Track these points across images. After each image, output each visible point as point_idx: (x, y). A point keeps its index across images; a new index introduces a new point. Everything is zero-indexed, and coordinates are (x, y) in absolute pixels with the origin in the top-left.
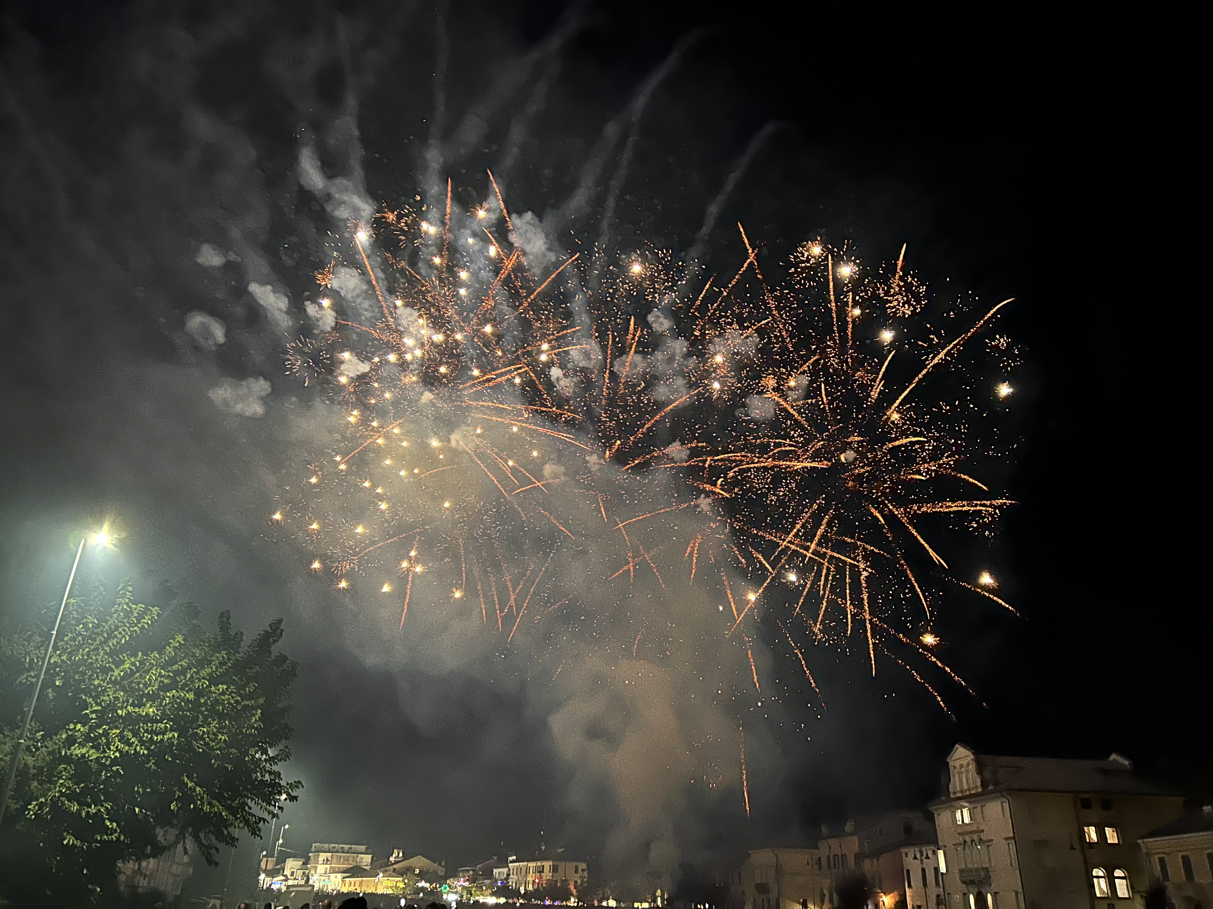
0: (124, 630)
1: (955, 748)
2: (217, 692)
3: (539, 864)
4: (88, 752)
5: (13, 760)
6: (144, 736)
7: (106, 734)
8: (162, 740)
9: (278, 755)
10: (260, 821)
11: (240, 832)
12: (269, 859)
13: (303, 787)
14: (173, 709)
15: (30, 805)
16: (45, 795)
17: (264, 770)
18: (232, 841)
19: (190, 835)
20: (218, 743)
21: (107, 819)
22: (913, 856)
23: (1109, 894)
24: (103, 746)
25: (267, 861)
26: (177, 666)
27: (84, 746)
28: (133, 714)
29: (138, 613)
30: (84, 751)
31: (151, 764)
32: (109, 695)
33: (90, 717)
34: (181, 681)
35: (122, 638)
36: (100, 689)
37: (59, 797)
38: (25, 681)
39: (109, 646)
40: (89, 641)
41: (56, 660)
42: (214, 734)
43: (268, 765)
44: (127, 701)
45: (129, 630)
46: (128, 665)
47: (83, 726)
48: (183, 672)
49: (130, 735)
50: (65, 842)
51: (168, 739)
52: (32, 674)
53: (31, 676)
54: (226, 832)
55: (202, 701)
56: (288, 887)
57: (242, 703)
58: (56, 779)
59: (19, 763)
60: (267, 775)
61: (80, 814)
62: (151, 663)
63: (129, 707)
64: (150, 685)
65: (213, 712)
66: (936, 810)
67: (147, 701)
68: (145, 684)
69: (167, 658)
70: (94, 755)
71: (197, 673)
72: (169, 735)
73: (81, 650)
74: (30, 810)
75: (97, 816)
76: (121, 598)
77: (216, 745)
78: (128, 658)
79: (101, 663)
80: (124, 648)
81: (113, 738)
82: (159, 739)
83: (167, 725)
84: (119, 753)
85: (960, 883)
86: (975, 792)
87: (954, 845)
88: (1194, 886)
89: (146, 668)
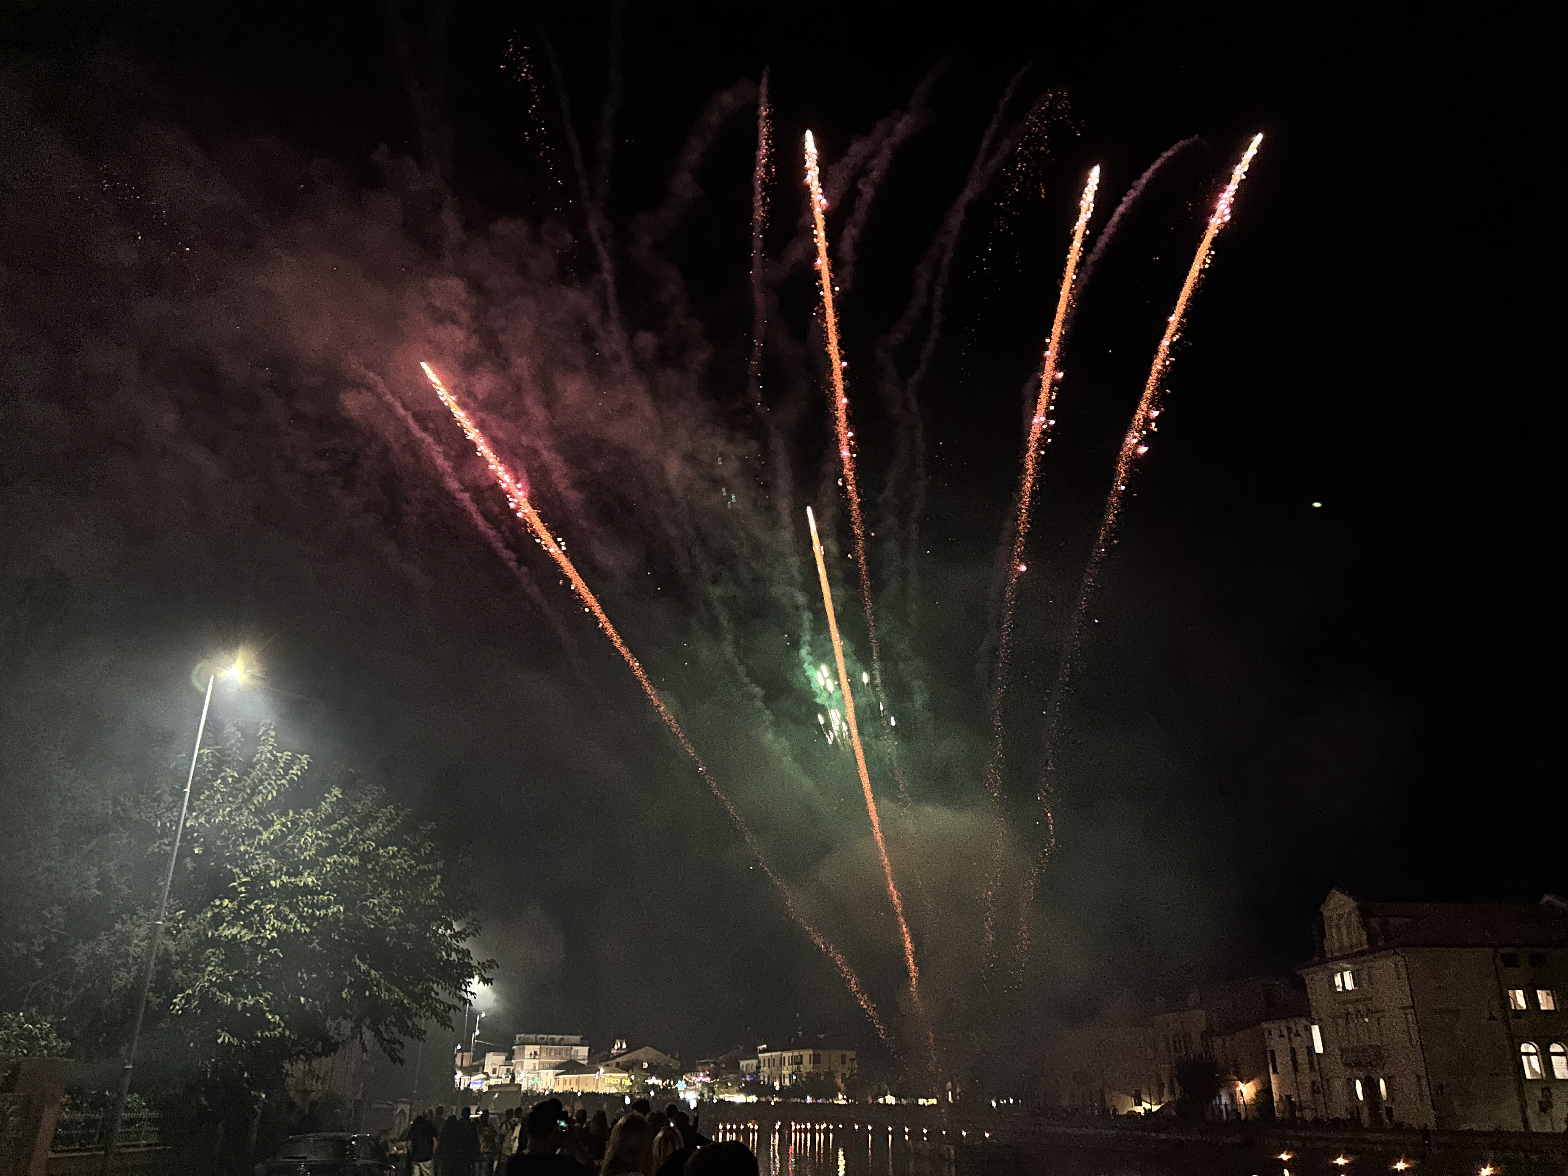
0: (270, 784)
1: (1331, 894)
2: (387, 855)
3: (796, 1054)
4: (239, 933)
5: (151, 946)
6: (304, 911)
7: (258, 910)
8: (326, 915)
9: (464, 930)
10: (450, 1009)
11: (428, 1024)
12: (465, 1054)
13: (498, 967)
14: (336, 877)
15: (176, 998)
16: (192, 986)
17: (449, 948)
18: (418, 1034)
19: (368, 1028)
20: (392, 917)
21: (268, 1011)
22: (1278, 1033)
23: (1544, 1075)
24: (256, 925)
25: (462, 1057)
26: (336, 825)
27: (234, 926)
28: (289, 885)
29: (284, 763)
30: (235, 931)
31: (315, 944)
32: (258, 864)
33: (239, 890)
34: (342, 843)
35: (268, 793)
36: (247, 857)
37: (208, 987)
38: (158, 850)
39: (254, 804)
40: (230, 799)
41: (192, 823)
42: (386, 906)
43: (454, 941)
44: (281, 869)
45: (276, 783)
46: (277, 827)
47: (231, 902)
48: (344, 832)
49: (287, 911)
50: (219, 1041)
51: (333, 913)
52: (166, 841)
53: (164, 843)
54: (410, 1024)
55: (370, 866)
56: (490, 1087)
57: (418, 868)
58: (203, 966)
59: (158, 949)
60: (454, 954)
61: (236, 1006)
62: (305, 823)
63: (283, 877)
64: (306, 850)
65: (383, 880)
66: (1307, 974)
67: (305, 869)
68: (300, 849)
69: (323, 816)
70: (247, 936)
71: (360, 833)
72: (333, 909)
73: (221, 811)
74: (175, 1004)
75: (256, 1009)
76: (263, 745)
77: (390, 919)
78: (278, 818)
79: (246, 825)
80: (272, 806)
81: (267, 915)
82: (322, 914)
83: (331, 897)
84: (277, 933)
85: (1342, 1066)
86: (1360, 949)
87: (1333, 1017)
89: (299, 829)
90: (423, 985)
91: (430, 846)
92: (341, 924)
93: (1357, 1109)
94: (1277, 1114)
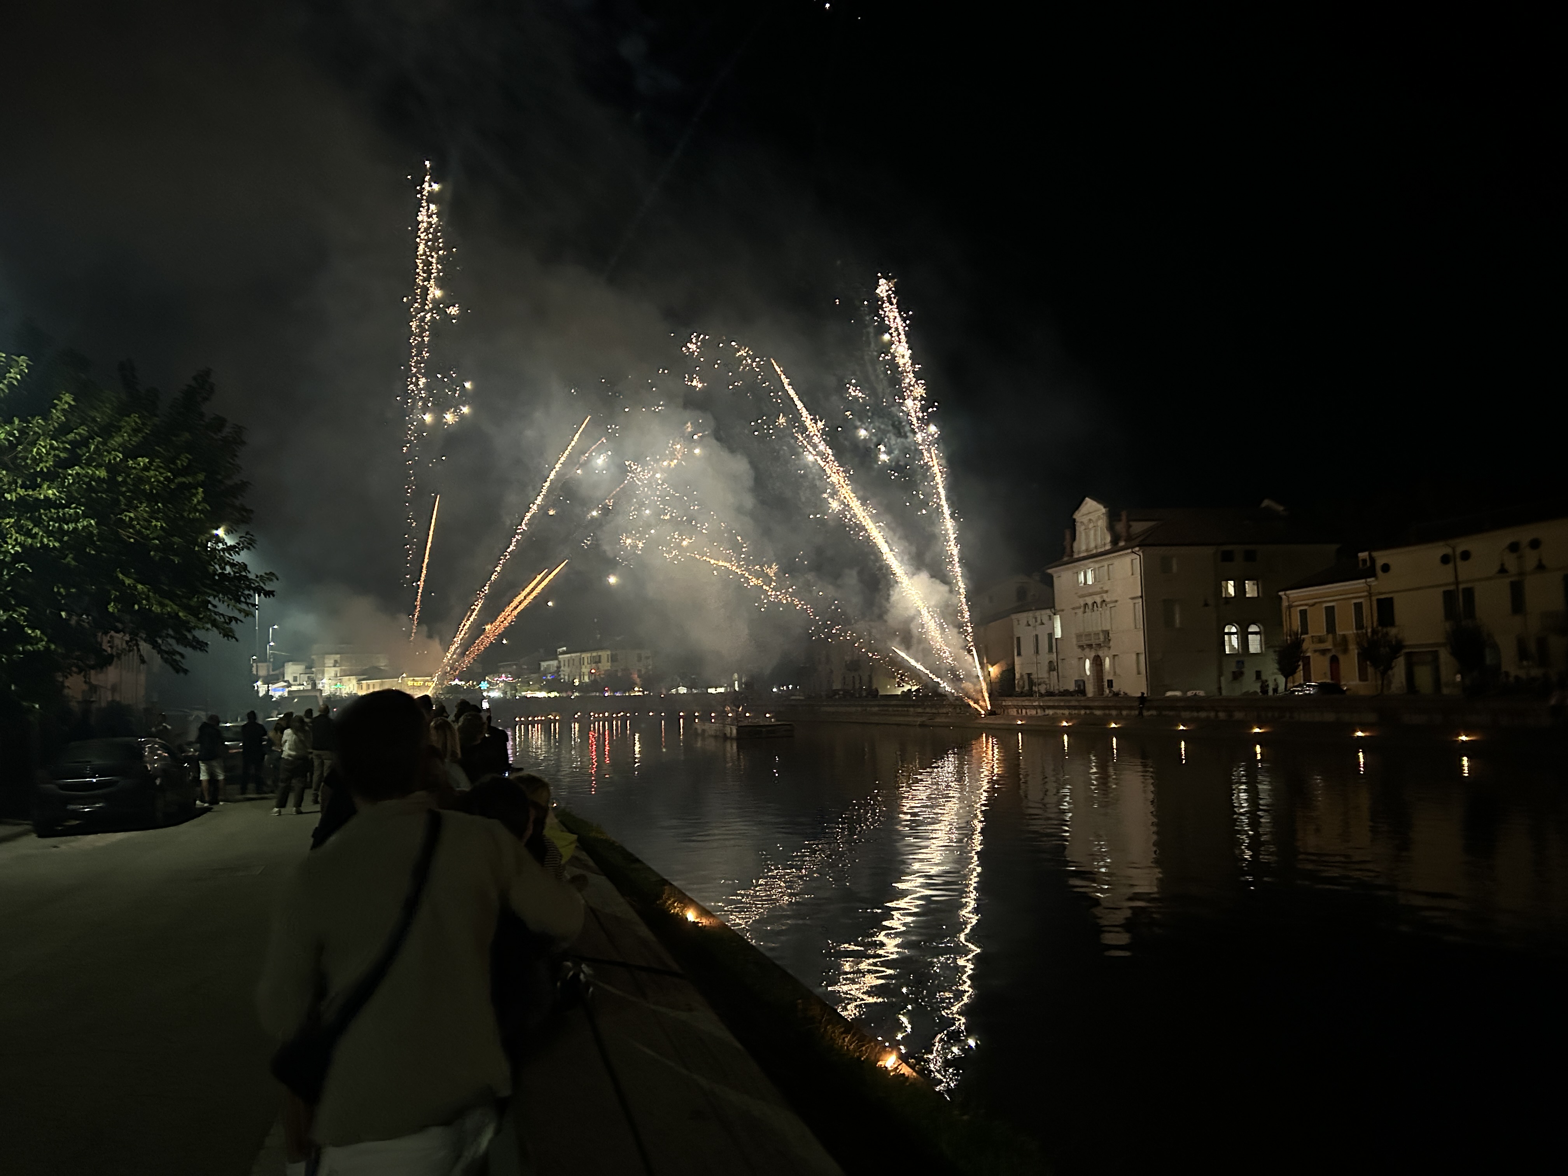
1: (1084, 502)
2: (138, 467)
3: (594, 654)
6: (49, 525)
8: (75, 529)
10: (231, 621)
11: (209, 635)
12: (261, 664)
13: (278, 579)
14: (82, 490)
17: (223, 562)
18: (201, 646)
19: (145, 641)
20: (153, 531)
22: (1026, 623)
23: (1240, 650)
25: (259, 667)
26: (73, 435)
28: (27, 498)
31: (68, 559)
34: (85, 455)
42: (145, 520)
43: (227, 555)
44: (16, 483)
48: (84, 442)
49: (30, 525)
51: (84, 527)
54: (190, 636)
55: (120, 479)
56: (291, 693)
57: (176, 481)
60: (228, 567)
62: (35, 433)
63: (19, 489)
64: (41, 461)
65: (138, 495)
66: (1056, 572)
67: (43, 480)
68: (34, 459)
69: (56, 424)
71: (104, 443)
72: (84, 523)
77: (151, 533)
81: (7, 529)
82: (71, 528)
83: (78, 510)
84: (20, 547)
85: (1076, 648)
86: (1103, 550)
87: (1073, 609)
88: (1334, 638)
89: (30, 439)
90: (198, 597)
91: (187, 458)
92: (95, 538)
93: (1084, 682)
94: (1017, 689)
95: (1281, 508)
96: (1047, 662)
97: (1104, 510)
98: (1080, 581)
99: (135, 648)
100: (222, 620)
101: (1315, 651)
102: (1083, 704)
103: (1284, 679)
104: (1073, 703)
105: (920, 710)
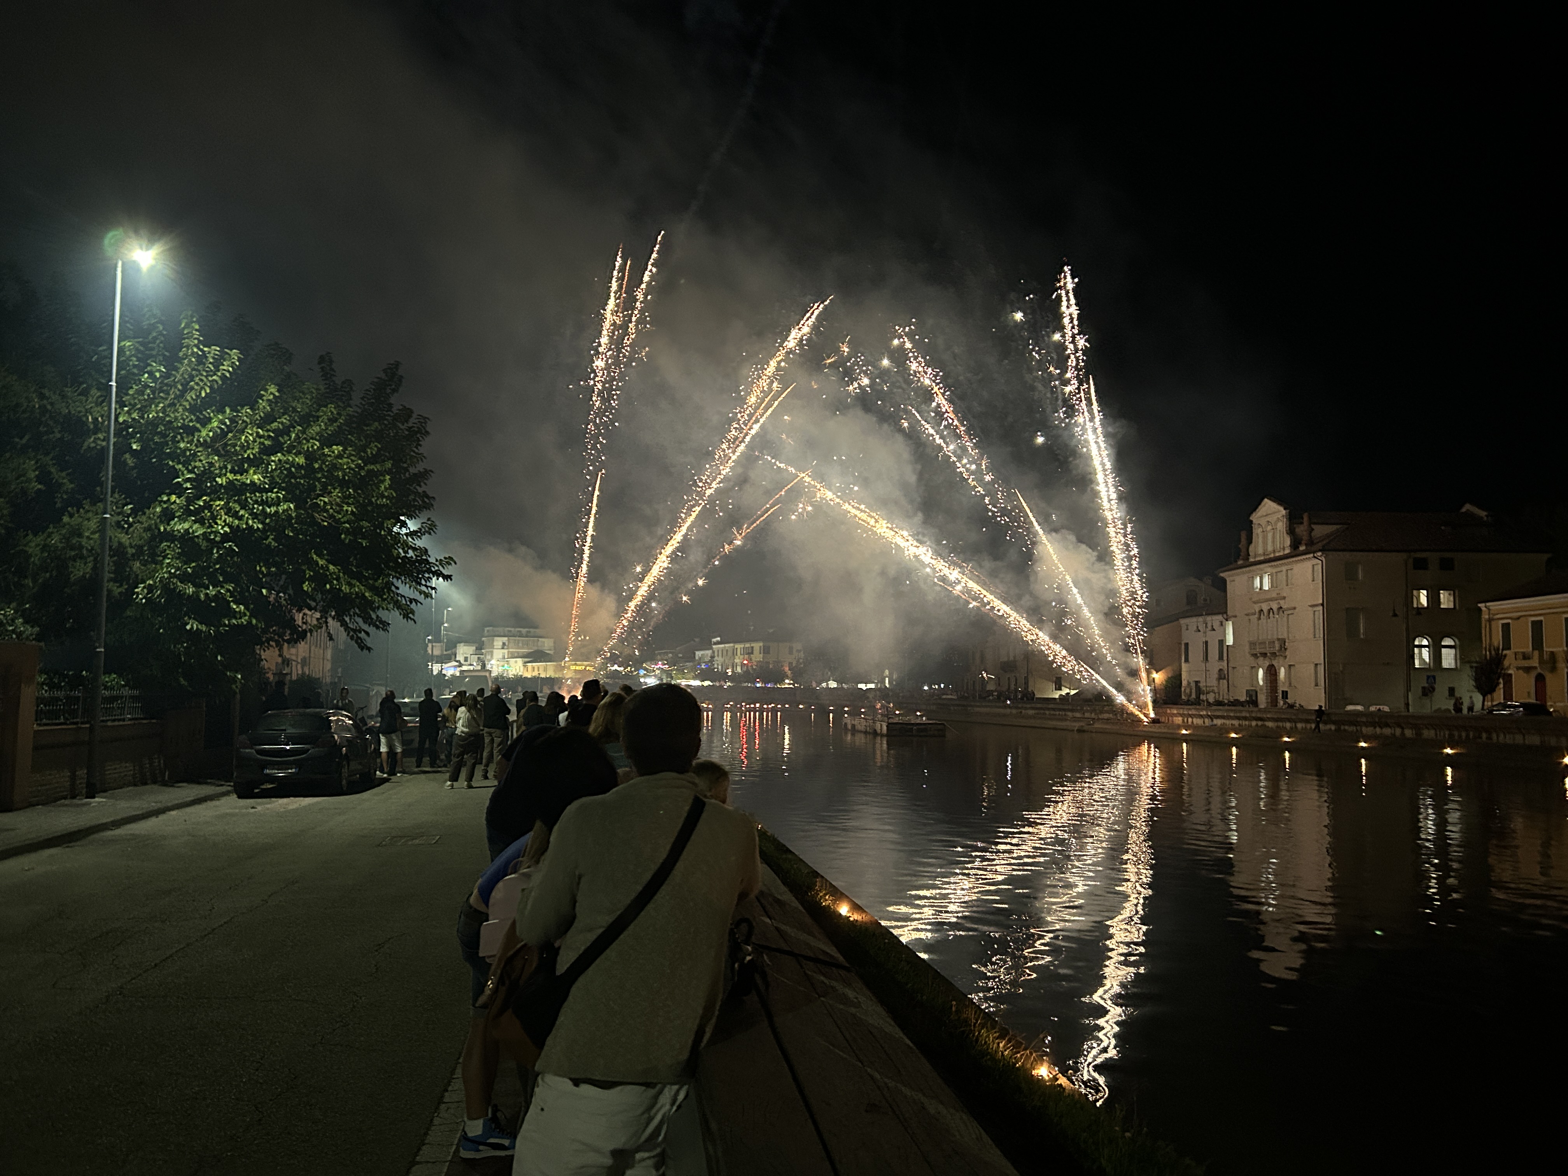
0: (201, 380)
1: (1263, 504)
2: (333, 455)
3: (747, 645)
4: (191, 527)
5: (103, 538)
6: (254, 508)
7: (208, 506)
8: (277, 512)
9: (420, 528)
10: (411, 603)
11: (390, 615)
12: (436, 644)
13: (455, 563)
14: (283, 476)
15: (137, 588)
16: (152, 577)
17: (406, 546)
18: (384, 625)
19: (333, 618)
20: (344, 515)
21: (232, 601)
22: (1195, 628)
23: (1432, 664)
24: (208, 520)
25: (434, 646)
26: (276, 424)
27: (185, 520)
28: (236, 482)
29: (213, 358)
30: (186, 525)
31: (270, 540)
32: (201, 461)
33: (185, 486)
34: (286, 442)
35: (201, 390)
36: (188, 453)
37: (169, 578)
39: (188, 401)
40: (161, 394)
41: (125, 418)
42: (337, 504)
43: (410, 539)
44: (226, 468)
45: (207, 379)
46: (215, 424)
47: (179, 498)
48: (286, 431)
49: (237, 507)
50: (188, 627)
51: (284, 511)
52: (100, 436)
53: (99, 438)
54: (374, 616)
55: (316, 466)
56: (463, 673)
57: (366, 468)
59: (111, 541)
60: (410, 551)
61: (198, 597)
62: (244, 421)
63: (228, 474)
64: (249, 448)
65: (332, 481)
66: (1229, 576)
67: (250, 466)
68: (242, 446)
69: (262, 414)
70: (199, 530)
71: (304, 432)
72: (284, 506)
73: (153, 406)
74: (138, 594)
75: (218, 597)
76: (188, 338)
77: (343, 517)
78: (215, 415)
79: (181, 421)
80: (207, 402)
81: (217, 511)
82: (273, 511)
83: (279, 495)
84: (229, 527)
85: (1248, 656)
86: (1281, 554)
87: (1247, 615)
88: (1541, 656)
89: (239, 427)
90: (383, 579)
91: (376, 446)
92: (293, 521)
93: (1256, 692)
94: (1183, 697)
95: (1483, 514)
96: (1216, 670)
97: (1284, 512)
98: (1255, 586)
99: (324, 625)
100: (404, 602)
101: (1518, 668)
102: (1254, 715)
103: (1481, 698)
104: (1244, 714)
105: (1078, 715)
